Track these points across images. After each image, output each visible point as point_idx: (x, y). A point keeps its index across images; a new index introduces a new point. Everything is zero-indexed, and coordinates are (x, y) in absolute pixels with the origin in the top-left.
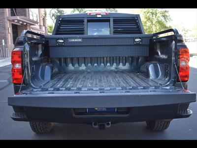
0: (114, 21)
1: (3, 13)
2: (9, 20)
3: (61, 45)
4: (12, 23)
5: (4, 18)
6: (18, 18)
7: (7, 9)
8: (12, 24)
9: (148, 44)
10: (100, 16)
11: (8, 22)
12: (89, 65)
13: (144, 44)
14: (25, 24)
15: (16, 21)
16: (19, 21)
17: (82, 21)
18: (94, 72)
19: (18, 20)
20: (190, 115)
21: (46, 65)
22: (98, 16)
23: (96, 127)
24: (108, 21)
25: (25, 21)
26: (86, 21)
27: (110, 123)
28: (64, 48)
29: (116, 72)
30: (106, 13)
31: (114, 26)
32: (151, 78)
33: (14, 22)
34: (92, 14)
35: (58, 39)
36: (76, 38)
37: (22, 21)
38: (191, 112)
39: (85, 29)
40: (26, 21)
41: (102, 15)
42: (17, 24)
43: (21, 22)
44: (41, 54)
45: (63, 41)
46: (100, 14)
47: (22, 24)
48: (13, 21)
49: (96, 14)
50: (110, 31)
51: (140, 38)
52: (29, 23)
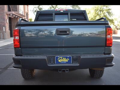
1: (3, 9)
5: (4, 13)
7: (6, 6)
8: (9, 17)
10: (62, 11)
11: (6, 15)
14: (17, 17)
15: (11, 15)
17: (52, 14)
19: (13, 14)
20: (113, 65)
22: (61, 11)
23: (60, 72)
24: (67, 14)
26: (54, 14)
27: (68, 69)
30: (66, 10)
34: (57, 10)
38: (114, 64)
41: (63, 11)
43: (14, 16)
46: (62, 10)
49: (60, 10)
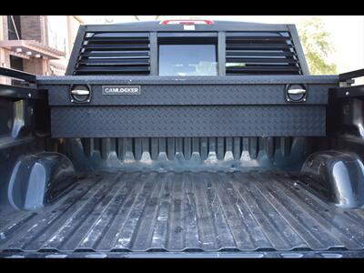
0: (227, 42)
2: (4, 48)
3: (82, 105)
4: (12, 53)
6: (23, 43)
8: (11, 56)
9: (326, 101)
10: (192, 28)
11: (3, 52)
12: (163, 154)
13: (312, 101)
14: (38, 56)
15: (20, 50)
16: (25, 50)
17: (146, 41)
18: (176, 173)
19: (22, 47)
21: (36, 160)
22: (186, 28)
24: (214, 41)
25: (37, 50)
26: (153, 39)
28: (91, 111)
29: (232, 175)
30: (208, 21)
31: (228, 54)
32: (341, 204)
33: (15, 51)
34: (170, 23)
35: (75, 86)
36: (125, 85)
37: (31, 51)
39: (153, 62)
40: (41, 51)
41: (196, 26)
42: (22, 56)
43: (30, 53)
44: (23, 129)
45: (87, 92)
46: (190, 24)
47: (33, 57)
48: (14, 49)
49: (182, 24)
50: (218, 67)
51: (302, 86)
52: (46, 55)
